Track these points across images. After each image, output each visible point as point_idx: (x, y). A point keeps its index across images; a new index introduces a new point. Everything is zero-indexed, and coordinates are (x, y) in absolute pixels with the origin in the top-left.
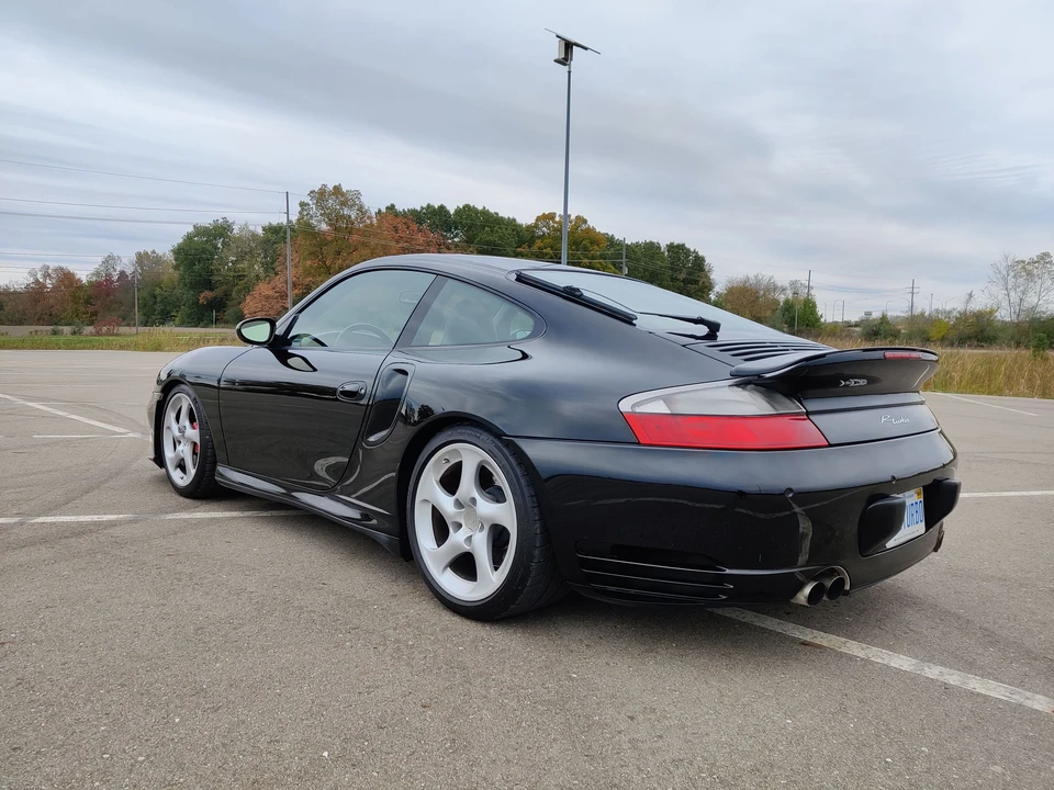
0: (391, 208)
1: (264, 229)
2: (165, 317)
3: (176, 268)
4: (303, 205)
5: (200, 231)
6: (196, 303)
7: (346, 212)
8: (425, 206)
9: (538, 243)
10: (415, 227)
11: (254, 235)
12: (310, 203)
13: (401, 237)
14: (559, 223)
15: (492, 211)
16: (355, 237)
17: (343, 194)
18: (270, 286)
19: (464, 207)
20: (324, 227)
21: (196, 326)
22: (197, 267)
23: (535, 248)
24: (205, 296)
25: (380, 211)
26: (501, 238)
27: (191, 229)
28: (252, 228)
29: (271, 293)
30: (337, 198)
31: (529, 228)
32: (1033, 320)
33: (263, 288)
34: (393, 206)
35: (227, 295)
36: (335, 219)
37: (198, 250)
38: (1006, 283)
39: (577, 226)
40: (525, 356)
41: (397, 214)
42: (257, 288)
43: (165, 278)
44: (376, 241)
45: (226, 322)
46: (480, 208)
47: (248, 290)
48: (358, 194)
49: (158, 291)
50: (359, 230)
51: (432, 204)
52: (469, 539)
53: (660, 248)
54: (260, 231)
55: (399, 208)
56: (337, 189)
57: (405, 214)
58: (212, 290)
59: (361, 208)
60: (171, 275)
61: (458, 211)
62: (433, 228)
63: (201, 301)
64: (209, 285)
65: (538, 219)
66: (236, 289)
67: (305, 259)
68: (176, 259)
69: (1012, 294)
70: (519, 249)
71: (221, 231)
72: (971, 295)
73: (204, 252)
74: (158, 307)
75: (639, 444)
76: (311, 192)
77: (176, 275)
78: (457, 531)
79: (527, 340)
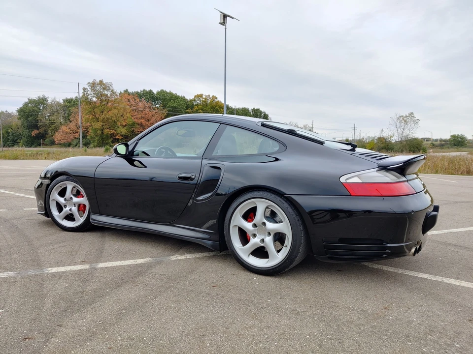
0: (126, 91)
1: (63, 100)
2: (14, 143)
3: (19, 119)
4: (84, 89)
5: (31, 101)
6: (30, 136)
7: (106, 92)
8: (142, 90)
9: (196, 108)
10: (138, 100)
11: (59, 104)
12: (88, 88)
13: (132, 104)
14: (205, 98)
15: (174, 93)
16: (110, 104)
17: (104, 84)
18: (68, 127)
19: (161, 91)
20: (94, 99)
21: (31, 147)
22: (30, 119)
23: (194, 110)
24: (35, 132)
25: (121, 92)
26: (178, 105)
27: (27, 100)
28: (57, 100)
29: (68, 131)
30: (101, 86)
31: (191, 101)
32: (406, 141)
33: (64, 129)
34: (127, 90)
35: (46, 132)
36: (100, 96)
37: (30, 110)
38: (396, 125)
39: (213, 100)
40: (277, 159)
41: (129, 94)
42: (61, 128)
43: (14, 124)
44: (120, 106)
45: (46, 145)
46: (168, 91)
47: (56, 129)
48: (111, 84)
49: (10, 130)
50: (112, 101)
51: (145, 89)
52: (263, 241)
53: (249, 110)
54: (62, 102)
55: (130, 91)
56: (101, 82)
57: (133, 94)
58: (38, 129)
59: (112, 91)
60: (16, 122)
61: (158, 93)
62: (147, 100)
63: (32, 135)
64: (36, 127)
65: (195, 97)
66: (50, 129)
67: (86, 115)
68: (19, 115)
69: (399, 130)
70: (187, 110)
71: (42, 101)
72: (382, 131)
73: (33, 111)
74: (11, 138)
75: (351, 195)
76: (89, 83)
77: (19, 123)
78: (255, 238)
79: (277, 152)
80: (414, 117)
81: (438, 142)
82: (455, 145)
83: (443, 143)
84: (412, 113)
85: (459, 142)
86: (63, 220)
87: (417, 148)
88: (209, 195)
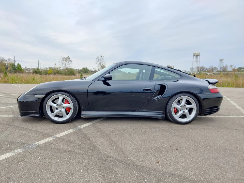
38: (62, 62)
69: (63, 64)
75: (211, 93)
78: (181, 111)
79: (180, 78)
80: (69, 58)
81: (77, 71)
82: (84, 72)
83: (80, 71)
84: (69, 57)
85: (86, 71)
87: (72, 73)
88: (159, 96)
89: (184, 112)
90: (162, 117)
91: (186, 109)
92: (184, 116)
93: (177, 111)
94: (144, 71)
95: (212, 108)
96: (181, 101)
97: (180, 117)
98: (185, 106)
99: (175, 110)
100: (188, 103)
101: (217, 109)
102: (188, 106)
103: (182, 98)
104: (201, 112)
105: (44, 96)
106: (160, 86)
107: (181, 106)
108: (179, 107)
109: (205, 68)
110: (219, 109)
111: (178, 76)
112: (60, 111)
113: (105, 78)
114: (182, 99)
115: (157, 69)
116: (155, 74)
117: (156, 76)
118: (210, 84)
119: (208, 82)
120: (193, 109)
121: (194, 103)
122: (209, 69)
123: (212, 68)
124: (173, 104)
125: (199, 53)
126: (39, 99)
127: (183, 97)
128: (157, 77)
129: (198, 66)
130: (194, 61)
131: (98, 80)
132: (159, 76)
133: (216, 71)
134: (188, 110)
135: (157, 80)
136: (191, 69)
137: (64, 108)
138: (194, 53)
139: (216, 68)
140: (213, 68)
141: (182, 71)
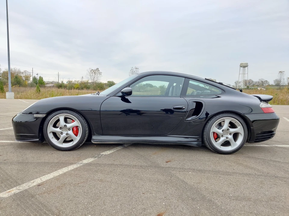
38: (90, 75)
69: (92, 77)
75: (264, 113)
78: (223, 137)
79: (222, 94)
84: (98, 69)
86: (62, 144)
87: (101, 88)
88: (194, 117)
89: (227, 138)
90: (197, 145)
91: (230, 134)
92: (227, 143)
93: (217, 137)
94: (175, 84)
95: (265, 133)
96: (222, 123)
97: (221, 145)
98: (228, 129)
99: (215, 135)
100: (232, 125)
101: (272, 135)
102: (232, 130)
103: (224, 119)
104: (250, 138)
105: (45, 115)
106: (195, 104)
107: (223, 131)
108: (220, 131)
109: (253, 82)
110: (274, 134)
111: (219, 91)
112: (66, 134)
113: (122, 93)
114: (224, 121)
115: (191, 82)
116: (188, 88)
117: (190, 91)
118: (262, 101)
119: (259, 98)
120: (240, 134)
121: (240, 126)
122: (259, 82)
123: (262, 82)
124: (213, 128)
125: (248, 64)
126: (39, 119)
127: (226, 118)
128: (192, 92)
129: (246, 79)
130: (241, 72)
131: (115, 96)
132: (194, 90)
133: (267, 84)
134: (232, 135)
135: (192, 96)
136: (235, 83)
137: (69, 130)
138: (241, 64)
139: (267, 81)
140: (264, 81)
141: (224, 84)
